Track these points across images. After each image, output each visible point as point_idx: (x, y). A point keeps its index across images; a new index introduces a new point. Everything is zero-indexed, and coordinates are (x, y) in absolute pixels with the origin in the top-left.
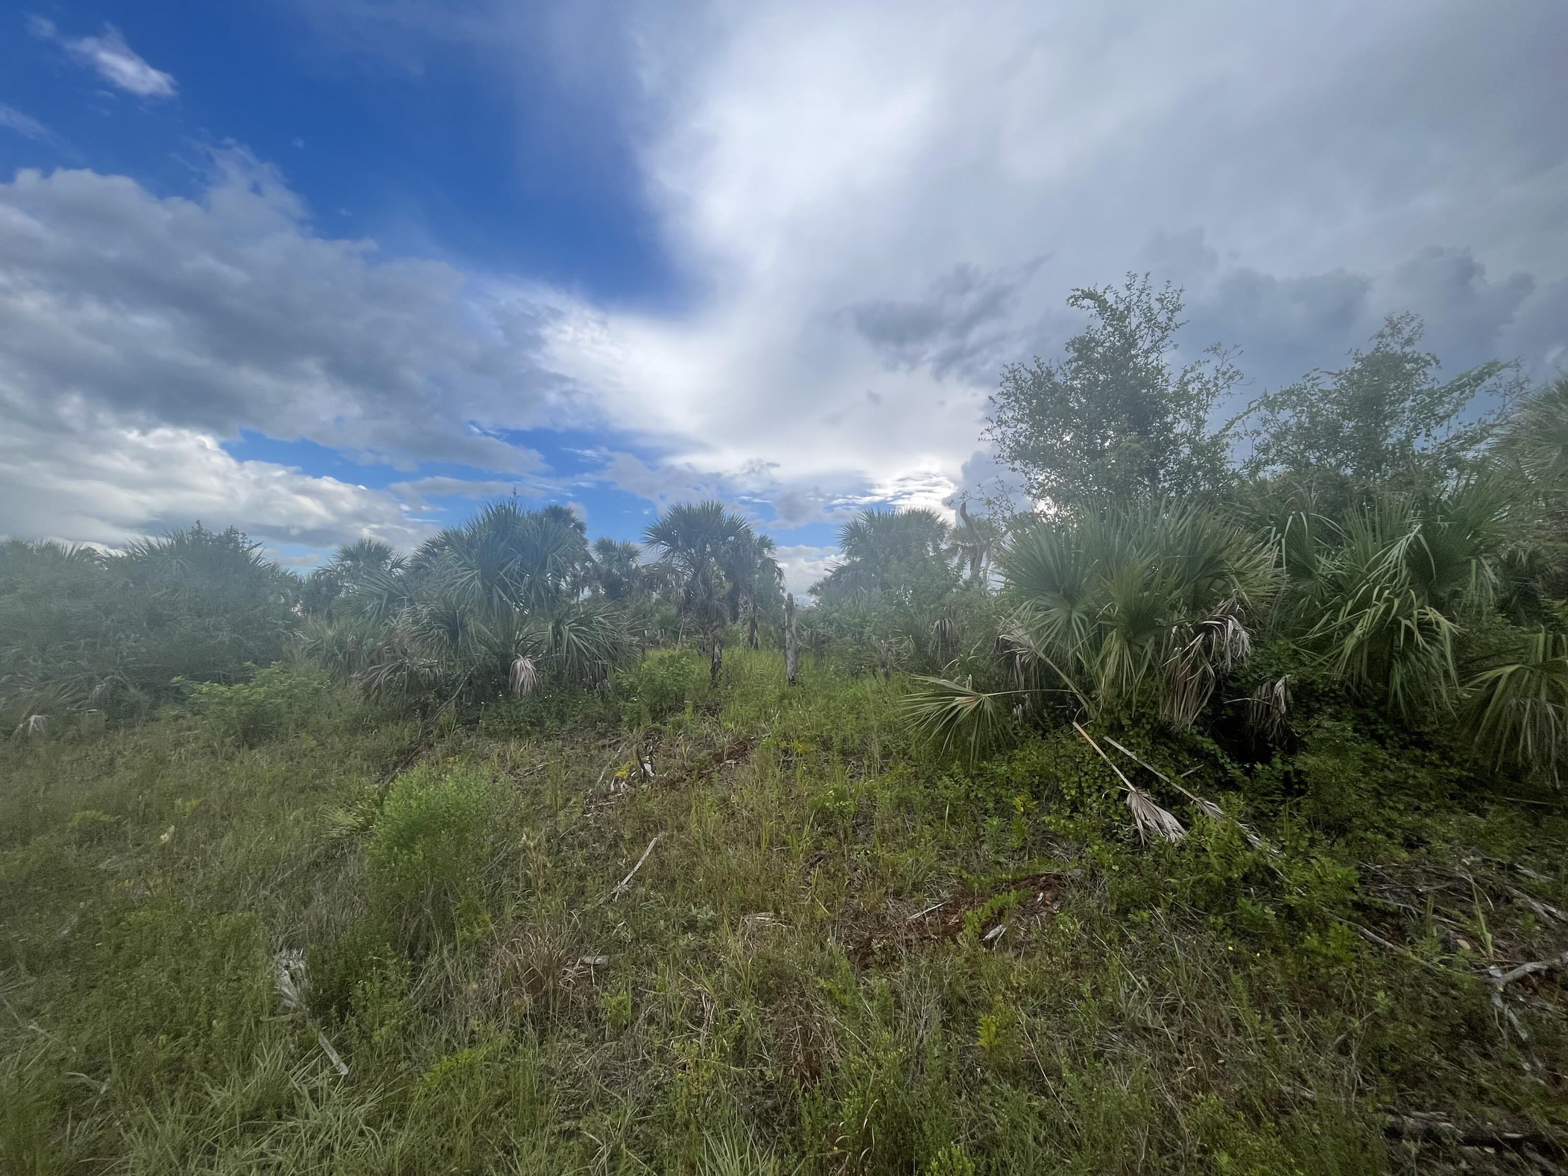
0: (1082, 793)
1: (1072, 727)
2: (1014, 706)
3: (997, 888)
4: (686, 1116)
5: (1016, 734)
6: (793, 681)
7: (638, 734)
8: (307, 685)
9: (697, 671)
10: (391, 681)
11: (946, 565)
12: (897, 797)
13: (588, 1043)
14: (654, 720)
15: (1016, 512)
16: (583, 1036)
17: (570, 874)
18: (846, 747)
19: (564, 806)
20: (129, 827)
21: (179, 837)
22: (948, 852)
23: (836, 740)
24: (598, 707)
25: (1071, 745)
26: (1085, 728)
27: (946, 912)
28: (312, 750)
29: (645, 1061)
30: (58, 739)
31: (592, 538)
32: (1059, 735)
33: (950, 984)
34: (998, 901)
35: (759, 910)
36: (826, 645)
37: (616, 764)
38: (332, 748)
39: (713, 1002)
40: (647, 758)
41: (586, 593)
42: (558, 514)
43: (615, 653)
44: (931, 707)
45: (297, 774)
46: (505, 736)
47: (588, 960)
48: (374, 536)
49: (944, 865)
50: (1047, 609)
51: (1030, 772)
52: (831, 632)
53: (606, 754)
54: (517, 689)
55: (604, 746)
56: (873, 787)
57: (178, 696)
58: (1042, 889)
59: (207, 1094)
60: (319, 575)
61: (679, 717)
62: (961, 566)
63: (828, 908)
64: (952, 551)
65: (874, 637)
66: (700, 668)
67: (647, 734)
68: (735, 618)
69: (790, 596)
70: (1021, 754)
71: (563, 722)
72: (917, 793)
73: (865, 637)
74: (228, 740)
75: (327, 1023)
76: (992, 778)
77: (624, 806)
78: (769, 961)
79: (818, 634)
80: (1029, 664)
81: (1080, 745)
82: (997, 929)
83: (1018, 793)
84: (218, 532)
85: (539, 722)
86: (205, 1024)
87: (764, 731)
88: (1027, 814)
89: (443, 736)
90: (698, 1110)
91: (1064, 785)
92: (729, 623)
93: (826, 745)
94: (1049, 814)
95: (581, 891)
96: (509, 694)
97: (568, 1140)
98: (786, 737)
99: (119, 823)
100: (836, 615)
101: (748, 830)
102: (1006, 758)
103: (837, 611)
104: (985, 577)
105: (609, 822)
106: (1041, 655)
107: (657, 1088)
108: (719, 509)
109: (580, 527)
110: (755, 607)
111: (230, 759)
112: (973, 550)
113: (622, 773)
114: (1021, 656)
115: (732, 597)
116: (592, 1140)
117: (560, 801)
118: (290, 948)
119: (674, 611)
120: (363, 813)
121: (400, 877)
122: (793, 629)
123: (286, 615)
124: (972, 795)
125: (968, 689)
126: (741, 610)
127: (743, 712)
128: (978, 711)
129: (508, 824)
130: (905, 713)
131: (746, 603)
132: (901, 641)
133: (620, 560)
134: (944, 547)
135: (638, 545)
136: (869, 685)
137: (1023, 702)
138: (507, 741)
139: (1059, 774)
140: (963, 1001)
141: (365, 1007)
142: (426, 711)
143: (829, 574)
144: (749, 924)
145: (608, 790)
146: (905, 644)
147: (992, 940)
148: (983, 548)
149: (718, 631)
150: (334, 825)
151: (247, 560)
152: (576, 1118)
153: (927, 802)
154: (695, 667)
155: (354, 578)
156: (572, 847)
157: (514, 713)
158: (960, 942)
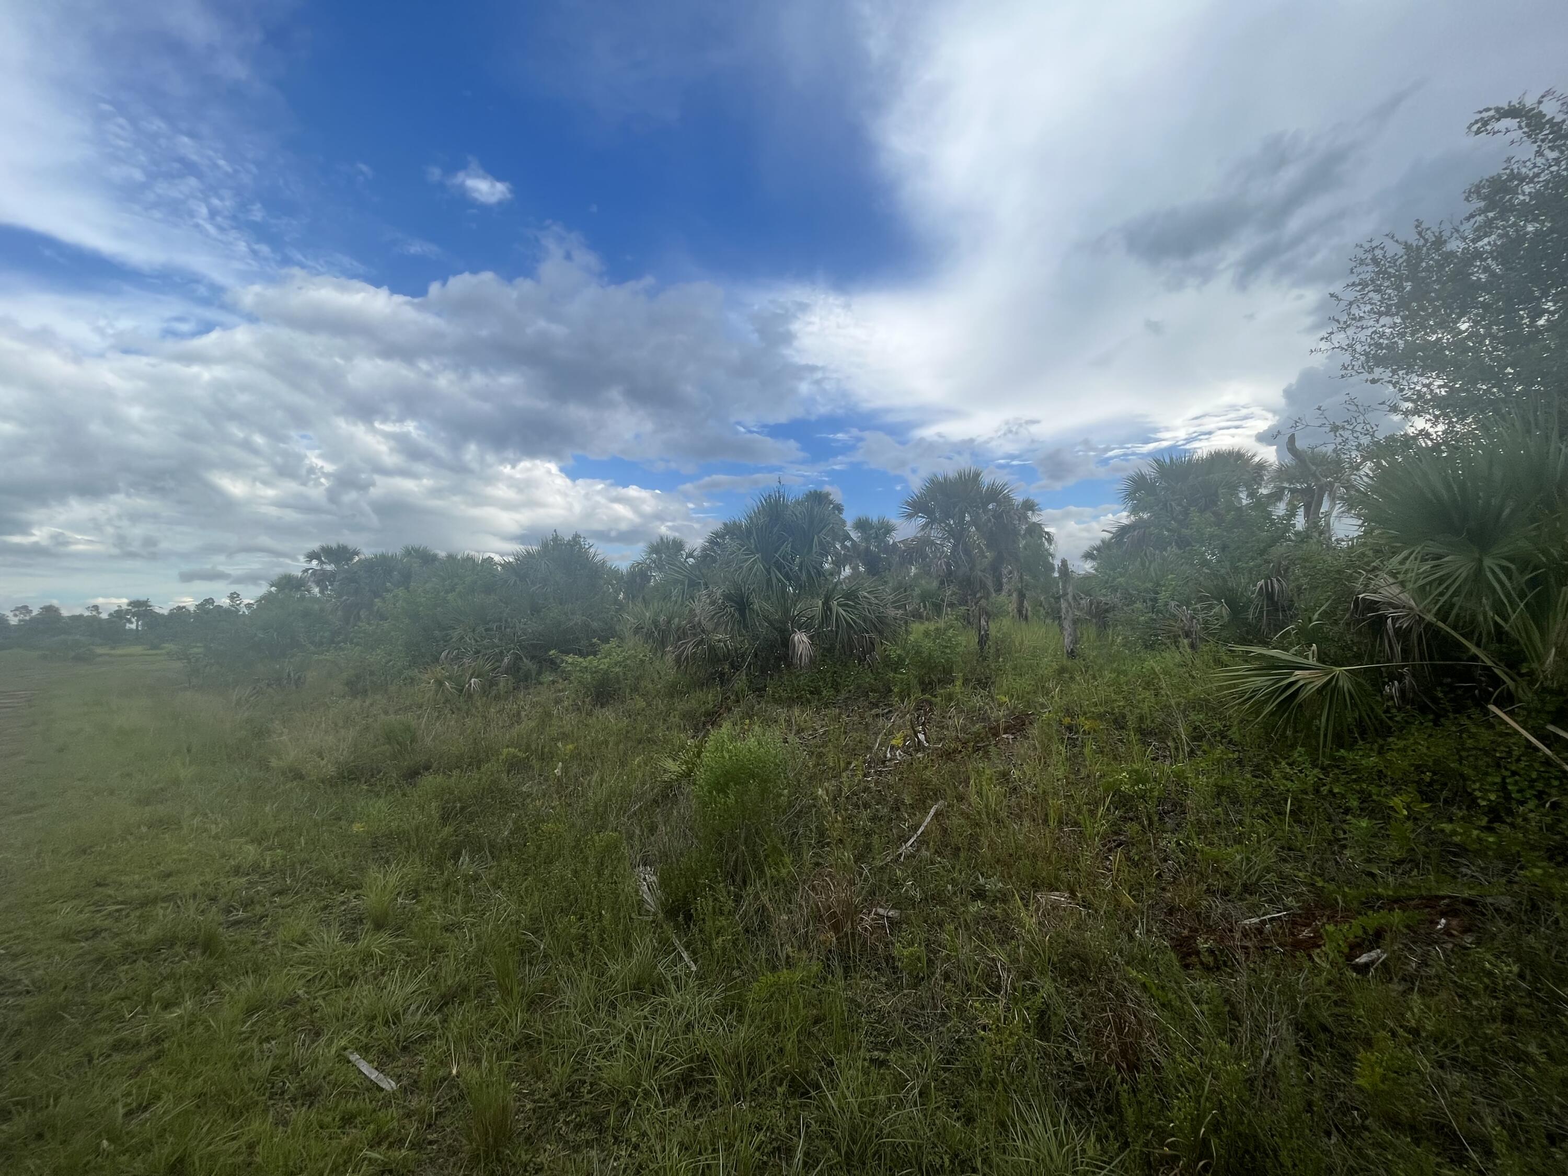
0: (1508, 797)
1: (1487, 712)
2: (1384, 684)
3: (1369, 904)
4: (992, 1074)
5: (1390, 718)
6: (1072, 654)
7: (909, 704)
8: (636, 657)
9: (964, 644)
10: (695, 653)
11: (1270, 514)
12: (1216, 785)
13: (888, 986)
14: (923, 691)
15: (1380, 436)
16: (884, 980)
17: (858, 831)
18: (1144, 726)
19: (846, 769)
20: (534, 762)
21: (565, 770)
22: (1292, 854)
23: (1132, 721)
24: (869, 678)
25: (1486, 736)
26: (1511, 714)
27: (1294, 922)
28: (643, 710)
29: (943, 1015)
30: (487, 696)
31: (849, 517)
32: (1464, 721)
33: (1306, 1005)
34: (1374, 920)
35: (1052, 888)
36: (1110, 615)
37: (890, 733)
38: (657, 709)
39: (1009, 971)
40: (920, 728)
41: (847, 571)
42: (818, 498)
43: (880, 625)
44: (1260, 681)
45: (635, 728)
46: (790, 702)
47: (881, 911)
48: (668, 533)
49: (1287, 868)
50: (1439, 557)
51: (1418, 767)
52: (1114, 599)
53: (880, 722)
54: (796, 661)
55: (877, 715)
56: (1184, 771)
57: (553, 665)
58: (1443, 915)
59: (605, 964)
60: (634, 568)
61: (950, 688)
62: (1292, 514)
63: (1133, 897)
64: (1277, 496)
65: (1173, 603)
66: (967, 640)
67: (917, 705)
68: (999, 589)
69: (1064, 563)
70: (1401, 744)
71: (838, 691)
72: (1244, 782)
73: (1160, 603)
74: (587, 700)
75: (677, 927)
76: (1355, 771)
77: (902, 773)
78: (1068, 942)
79: (1099, 603)
80: (1409, 629)
81: (1501, 734)
82: (1373, 954)
83: (1398, 792)
84: (568, 537)
85: (816, 692)
86: (596, 912)
87: (1043, 706)
88: (1413, 818)
89: (738, 701)
90: (1003, 1072)
91: (1477, 785)
92: (994, 595)
93: (1119, 723)
94: (1451, 820)
95: (868, 847)
96: (789, 665)
97: (880, 1068)
98: (1069, 712)
99: (528, 757)
100: (1121, 580)
101: (1033, 806)
102: (1376, 746)
103: (1122, 575)
104: (1328, 524)
105: (890, 787)
106: (1429, 617)
107: (959, 1042)
108: (977, 475)
109: (839, 508)
110: (1021, 578)
111: (590, 714)
112: (1309, 491)
113: (897, 741)
114: (1395, 620)
115: (995, 568)
116: (900, 1073)
117: (842, 765)
118: (645, 865)
119: (935, 584)
120: (686, 762)
121: (720, 816)
122: (1070, 597)
123: (616, 601)
124: (1324, 790)
125: (1312, 661)
126: (1005, 580)
127: (1017, 686)
128: (1329, 690)
129: (799, 781)
130: (1220, 689)
131: (1010, 572)
132: (1211, 607)
133: (876, 537)
134: (1264, 491)
135: (895, 521)
136: (1171, 658)
137: (1401, 678)
138: (790, 707)
139: (1467, 771)
140: (1325, 1029)
141: (703, 920)
142: (723, 678)
143: (1107, 536)
144: (1043, 901)
145: (886, 757)
146: (1217, 609)
147: (1367, 966)
148: (1322, 490)
149: (983, 602)
150: (665, 771)
151: (587, 558)
152: (883, 1050)
153: (1258, 793)
154: (962, 639)
155: (660, 568)
156: (857, 806)
157: (796, 683)
158: (1317, 959)
